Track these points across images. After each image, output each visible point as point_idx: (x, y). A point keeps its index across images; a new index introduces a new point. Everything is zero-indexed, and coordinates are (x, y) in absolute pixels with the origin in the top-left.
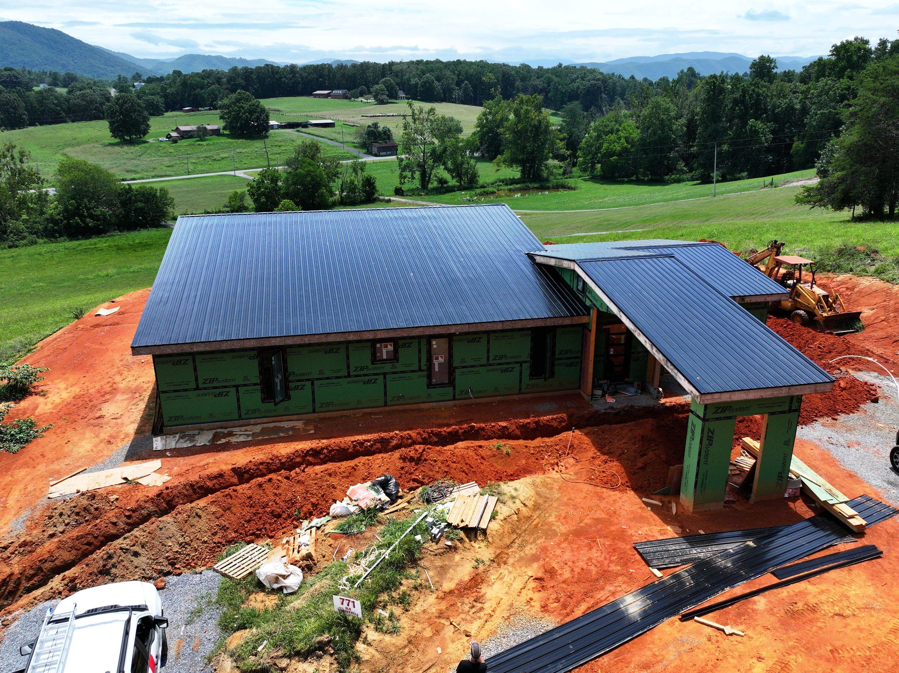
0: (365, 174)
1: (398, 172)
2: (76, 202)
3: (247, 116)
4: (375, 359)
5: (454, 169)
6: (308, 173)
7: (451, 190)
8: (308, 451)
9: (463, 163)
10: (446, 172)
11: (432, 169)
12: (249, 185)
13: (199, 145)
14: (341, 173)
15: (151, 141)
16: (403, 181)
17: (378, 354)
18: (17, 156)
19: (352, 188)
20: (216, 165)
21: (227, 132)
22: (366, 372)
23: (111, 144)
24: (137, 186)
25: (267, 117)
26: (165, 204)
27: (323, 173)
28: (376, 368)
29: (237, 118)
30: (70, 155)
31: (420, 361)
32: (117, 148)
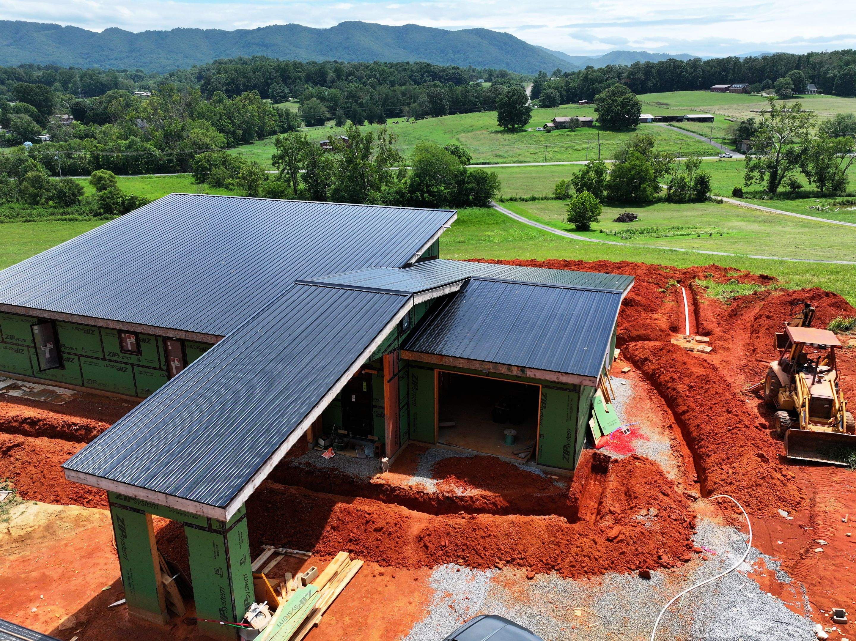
0: (700, 172)
1: (746, 171)
3: (618, 109)
5: (816, 173)
6: (633, 168)
7: (806, 195)
9: (828, 166)
10: (803, 175)
11: (787, 169)
12: (574, 174)
13: (568, 135)
14: (672, 169)
15: (530, 130)
16: (749, 183)
19: (682, 185)
20: (575, 155)
21: (597, 124)
22: (116, 358)
23: (497, 132)
25: (639, 112)
26: (491, 187)
27: (650, 168)
28: (125, 358)
29: (608, 111)
30: (462, 139)
31: (159, 359)
32: (499, 135)
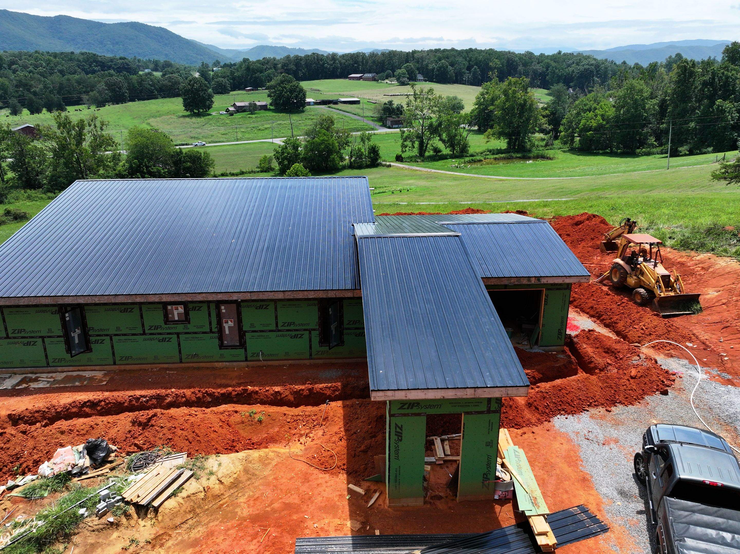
0: (371, 143)
1: (401, 141)
2: (139, 161)
3: (288, 95)
4: (167, 320)
5: (448, 140)
6: (323, 142)
7: (444, 157)
8: (85, 403)
9: (456, 135)
10: (441, 142)
11: (429, 139)
12: (275, 150)
13: (249, 117)
14: (351, 142)
15: (214, 114)
16: (404, 150)
17: (170, 316)
18: (98, 125)
19: (360, 155)
20: (260, 134)
21: (272, 108)
22: (159, 331)
23: (184, 116)
24: (187, 150)
25: (304, 96)
26: (206, 165)
27: (335, 142)
28: (169, 328)
29: (280, 96)
30: (152, 124)
31: (210, 323)
32: (188, 119)
